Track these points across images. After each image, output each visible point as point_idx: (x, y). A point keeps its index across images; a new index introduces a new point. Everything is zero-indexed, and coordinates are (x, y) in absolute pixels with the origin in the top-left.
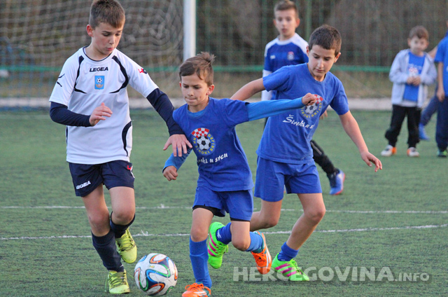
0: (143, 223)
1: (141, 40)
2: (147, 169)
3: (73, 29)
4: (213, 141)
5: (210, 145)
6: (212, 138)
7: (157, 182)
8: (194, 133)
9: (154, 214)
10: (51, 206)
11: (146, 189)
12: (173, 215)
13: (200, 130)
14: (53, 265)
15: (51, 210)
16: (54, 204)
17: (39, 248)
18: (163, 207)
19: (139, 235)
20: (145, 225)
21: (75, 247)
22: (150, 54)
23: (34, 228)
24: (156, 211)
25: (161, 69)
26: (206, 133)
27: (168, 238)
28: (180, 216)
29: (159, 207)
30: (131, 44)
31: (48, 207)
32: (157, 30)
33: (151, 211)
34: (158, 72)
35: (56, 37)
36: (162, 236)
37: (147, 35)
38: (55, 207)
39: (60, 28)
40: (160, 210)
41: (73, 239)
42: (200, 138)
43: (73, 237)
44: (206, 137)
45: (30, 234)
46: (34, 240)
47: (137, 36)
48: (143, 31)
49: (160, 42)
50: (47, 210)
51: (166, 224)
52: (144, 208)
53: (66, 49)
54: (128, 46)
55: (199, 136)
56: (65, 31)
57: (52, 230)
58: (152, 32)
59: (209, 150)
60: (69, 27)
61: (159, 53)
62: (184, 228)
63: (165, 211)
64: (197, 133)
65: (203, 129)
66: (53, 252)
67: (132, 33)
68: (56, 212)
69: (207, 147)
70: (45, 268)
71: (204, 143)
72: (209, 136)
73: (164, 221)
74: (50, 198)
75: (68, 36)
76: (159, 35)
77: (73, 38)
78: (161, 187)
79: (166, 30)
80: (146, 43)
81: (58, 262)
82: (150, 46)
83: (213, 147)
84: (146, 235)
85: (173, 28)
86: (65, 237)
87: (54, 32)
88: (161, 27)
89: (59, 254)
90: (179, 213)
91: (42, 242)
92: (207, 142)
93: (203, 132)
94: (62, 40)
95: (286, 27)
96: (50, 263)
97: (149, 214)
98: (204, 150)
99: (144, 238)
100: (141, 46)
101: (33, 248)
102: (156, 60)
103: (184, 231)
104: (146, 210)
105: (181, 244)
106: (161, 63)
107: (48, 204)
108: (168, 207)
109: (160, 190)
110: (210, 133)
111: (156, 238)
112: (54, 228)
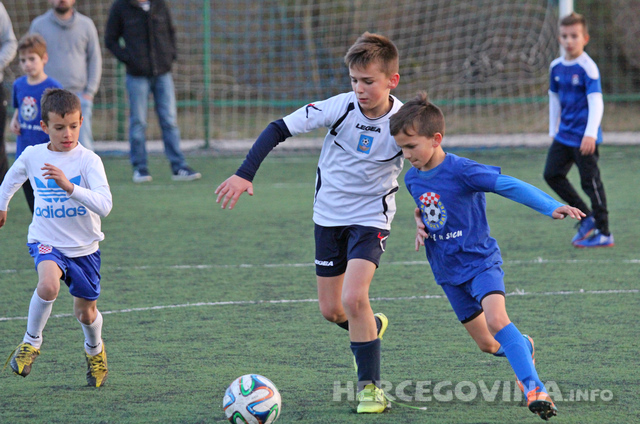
0: (518, 279)
1: (510, 66)
2: (520, 216)
3: (432, 56)
4: (444, 211)
5: (440, 216)
6: (443, 208)
7: (532, 232)
8: (422, 198)
9: (530, 269)
10: (410, 260)
11: (520, 240)
12: (553, 270)
13: (429, 195)
14: (415, 330)
15: (410, 266)
16: (415, 259)
17: (399, 311)
18: (540, 260)
19: (513, 293)
20: (520, 282)
21: (440, 308)
22: (521, 82)
23: (392, 287)
24: (532, 266)
25: (534, 99)
26: (436, 200)
27: (547, 297)
28: (561, 270)
29: (535, 261)
30: (499, 71)
31: (407, 263)
32: (528, 55)
33: (526, 265)
34: (531, 103)
35: (412, 65)
36: (541, 295)
37: (517, 60)
38: (414, 262)
39: (416, 55)
40: (537, 264)
41: (437, 299)
42: (428, 205)
43: (438, 297)
44: (436, 205)
45: (388, 295)
46: (393, 301)
47: (505, 62)
48: (512, 55)
49: (533, 68)
50: (406, 266)
51: (544, 280)
52: (518, 262)
53: (424, 79)
54: (495, 74)
55: (428, 202)
56: (422, 58)
57: (413, 290)
58: (523, 57)
59: (438, 223)
60: (426, 54)
61: (532, 82)
62: (566, 285)
63: (543, 265)
64: (426, 199)
65: (433, 194)
66: (415, 315)
67: (498, 59)
68: (416, 269)
69: (435, 218)
70: (406, 333)
71: (432, 213)
72: (440, 204)
73: (542, 277)
74: (409, 252)
75: (425, 63)
76: (532, 60)
77: (431, 66)
78: (537, 238)
79: (540, 54)
80: (517, 70)
81: (421, 327)
82: (521, 73)
83: (443, 219)
84: (522, 293)
85: (547, 52)
86: (428, 297)
87: (410, 60)
88: (534, 51)
89: (422, 317)
90: (561, 267)
91: (402, 304)
92: (437, 211)
93: (433, 198)
94: (418, 69)
95: (572, 46)
96: (411, 328)
97: (524, 269)
98: (433, 222)
99: (520, 297)
100: (510, 74)
101: (392, 310)
102: (528, 89)
103: (567, 288)
104: (521, 265)
105: (564, 304)
106: (534, 92)
107: (406, 259)
108: (546, 261)
109: (536, 241)
110: (441, 200)
111: (534, 297)
112: (415, 287)
